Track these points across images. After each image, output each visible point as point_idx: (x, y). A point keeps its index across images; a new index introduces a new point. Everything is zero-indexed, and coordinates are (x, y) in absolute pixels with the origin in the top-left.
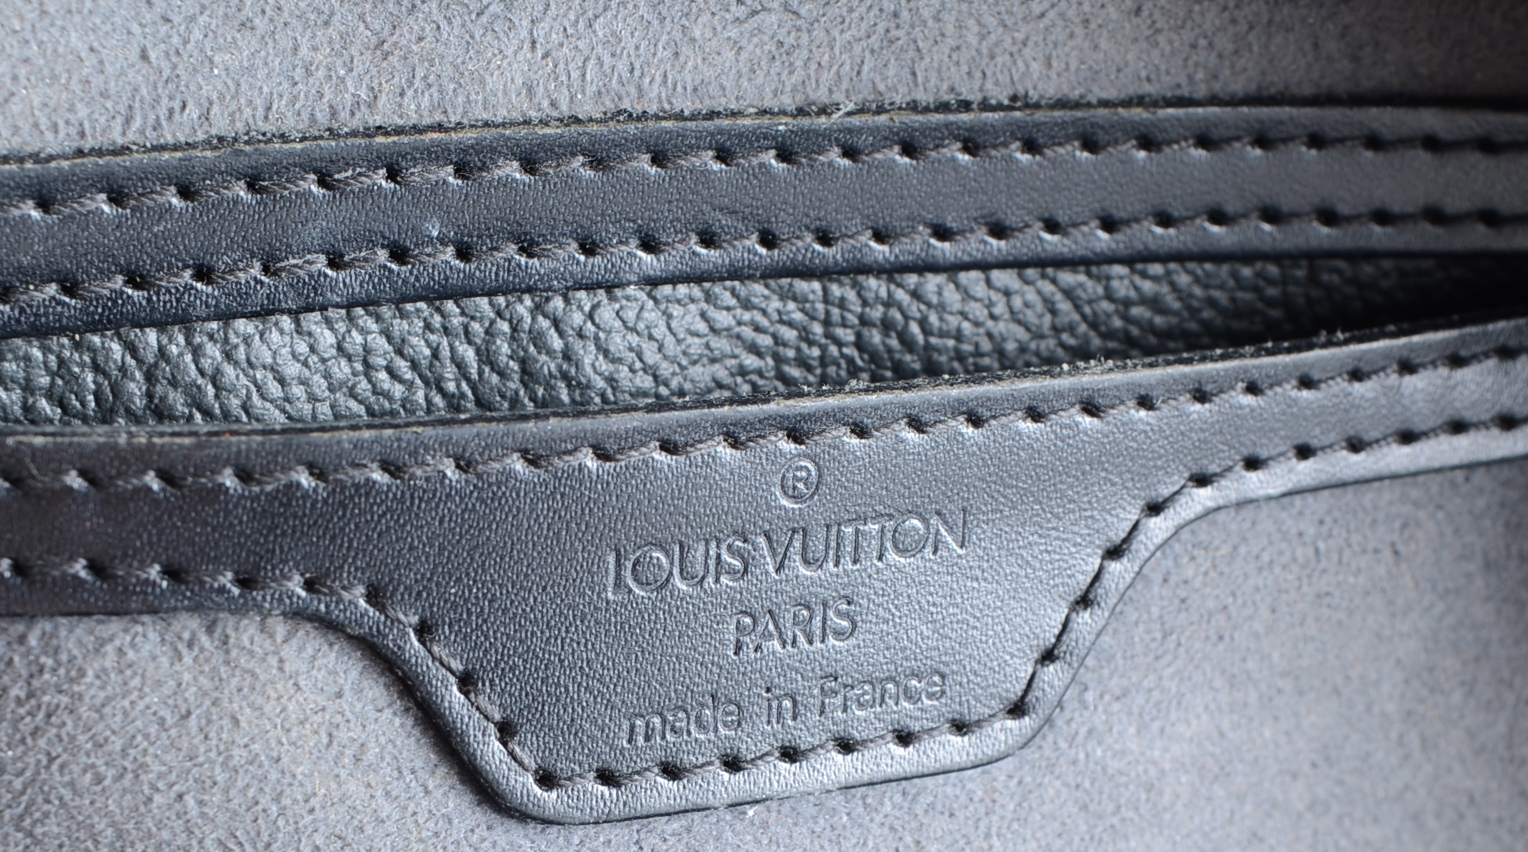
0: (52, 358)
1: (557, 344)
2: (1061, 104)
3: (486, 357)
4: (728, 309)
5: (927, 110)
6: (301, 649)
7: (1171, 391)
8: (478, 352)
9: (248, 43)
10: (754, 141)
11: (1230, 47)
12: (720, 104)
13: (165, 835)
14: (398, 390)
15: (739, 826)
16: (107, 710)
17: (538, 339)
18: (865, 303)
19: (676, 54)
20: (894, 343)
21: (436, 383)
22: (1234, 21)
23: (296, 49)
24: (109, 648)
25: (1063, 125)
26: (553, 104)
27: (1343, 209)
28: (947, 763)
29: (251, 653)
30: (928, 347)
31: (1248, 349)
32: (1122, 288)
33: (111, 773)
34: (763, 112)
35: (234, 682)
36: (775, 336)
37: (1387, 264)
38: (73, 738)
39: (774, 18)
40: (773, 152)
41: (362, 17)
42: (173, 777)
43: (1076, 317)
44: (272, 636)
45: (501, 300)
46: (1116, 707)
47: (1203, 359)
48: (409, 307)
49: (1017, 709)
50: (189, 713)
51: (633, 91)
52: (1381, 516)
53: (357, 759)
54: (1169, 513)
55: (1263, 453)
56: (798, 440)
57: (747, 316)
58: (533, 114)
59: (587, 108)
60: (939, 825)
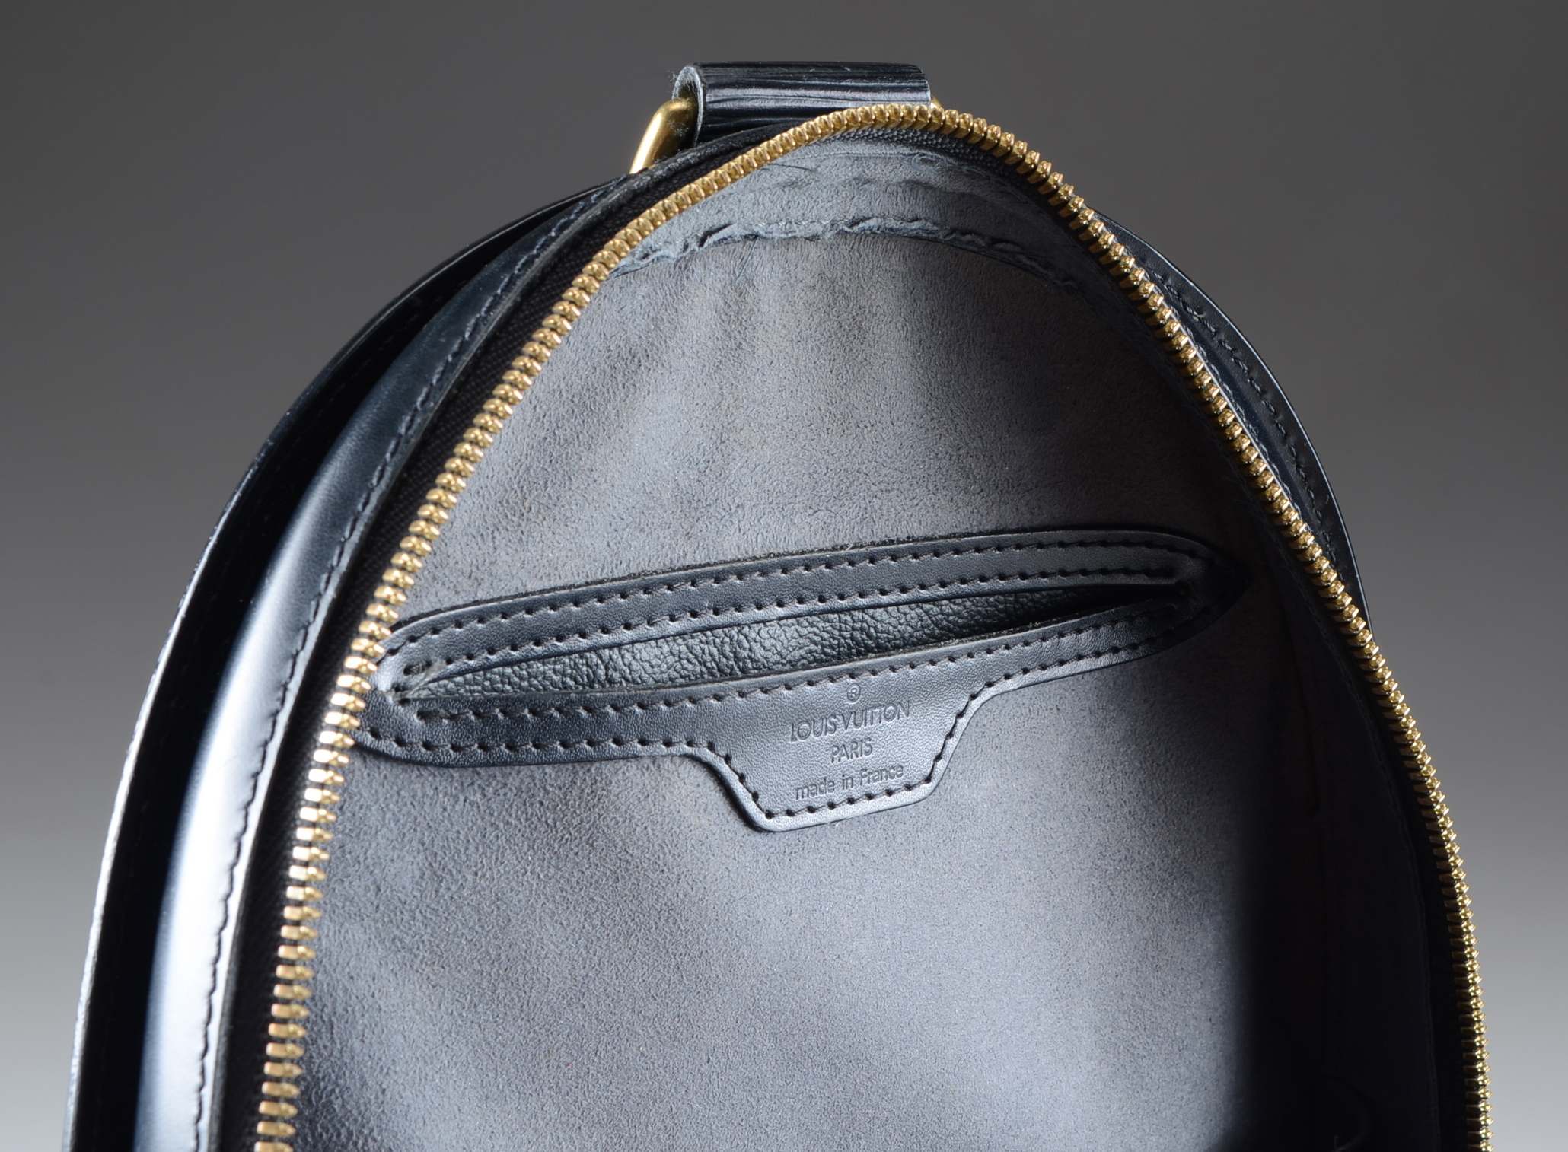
0: (572, 663)
1: (746, 645)
2: (925, 539)
3: (722, 653)
4: (805, 627)
5: (878, 545)
6: (685, 769)
7: (979, 649)
8: (718, 650)
9: (643, 536)
10: (817, 562)
11: (986, 512)
12: (805, 547)
13: (641, 843)
14: (690, 667)
15: (832, 831)
16: (620, 796)
17: (739, 643)
18: (854, 622)
19: (789, 530)
20: (864, 636)
21: (703, 663)
22: (987, 502)
23: (658, 539)
24: (620, 772)
25: (927, 547)
26: (746, 553)
27: (1029, 572)
28: (904, 802)
29: (668, 771)
30: (877, 637)
31: (1005, 632)
32: (946, 609)
33: (621, 820)
34: (821, 550)
35: (663, 783)
36: (821, 637)
37: (1044, 593)
38: (608, 807)
39: (822, 513)
40: (824, 566)
41: (681, 524)
42: (643, 821)
43: (930, 621)
44: (675, 764)
45: (726, 630)
46: (961, 777)
47: (990, 637)
48: (695, 634)
49: (928, 779)
50: (648, 796)
51: (774, 545)
52: (1052, 695)
53: (705, 810)
54: (978, 699)
55: (1011, 672)
56: (853, 678)
57: (812, 629)
58: (740, 557)
59: (759, 553)
60: (900, 828)
